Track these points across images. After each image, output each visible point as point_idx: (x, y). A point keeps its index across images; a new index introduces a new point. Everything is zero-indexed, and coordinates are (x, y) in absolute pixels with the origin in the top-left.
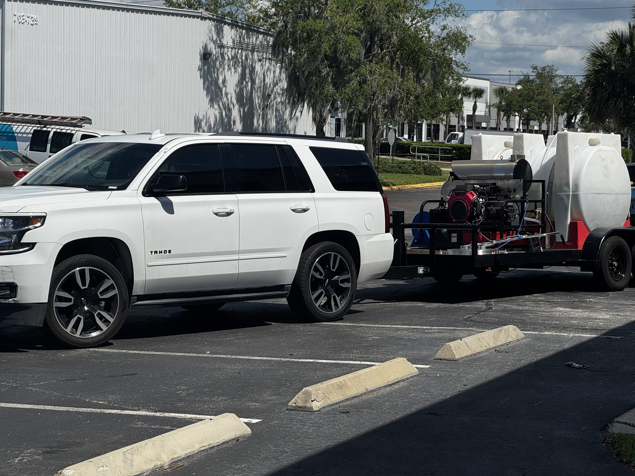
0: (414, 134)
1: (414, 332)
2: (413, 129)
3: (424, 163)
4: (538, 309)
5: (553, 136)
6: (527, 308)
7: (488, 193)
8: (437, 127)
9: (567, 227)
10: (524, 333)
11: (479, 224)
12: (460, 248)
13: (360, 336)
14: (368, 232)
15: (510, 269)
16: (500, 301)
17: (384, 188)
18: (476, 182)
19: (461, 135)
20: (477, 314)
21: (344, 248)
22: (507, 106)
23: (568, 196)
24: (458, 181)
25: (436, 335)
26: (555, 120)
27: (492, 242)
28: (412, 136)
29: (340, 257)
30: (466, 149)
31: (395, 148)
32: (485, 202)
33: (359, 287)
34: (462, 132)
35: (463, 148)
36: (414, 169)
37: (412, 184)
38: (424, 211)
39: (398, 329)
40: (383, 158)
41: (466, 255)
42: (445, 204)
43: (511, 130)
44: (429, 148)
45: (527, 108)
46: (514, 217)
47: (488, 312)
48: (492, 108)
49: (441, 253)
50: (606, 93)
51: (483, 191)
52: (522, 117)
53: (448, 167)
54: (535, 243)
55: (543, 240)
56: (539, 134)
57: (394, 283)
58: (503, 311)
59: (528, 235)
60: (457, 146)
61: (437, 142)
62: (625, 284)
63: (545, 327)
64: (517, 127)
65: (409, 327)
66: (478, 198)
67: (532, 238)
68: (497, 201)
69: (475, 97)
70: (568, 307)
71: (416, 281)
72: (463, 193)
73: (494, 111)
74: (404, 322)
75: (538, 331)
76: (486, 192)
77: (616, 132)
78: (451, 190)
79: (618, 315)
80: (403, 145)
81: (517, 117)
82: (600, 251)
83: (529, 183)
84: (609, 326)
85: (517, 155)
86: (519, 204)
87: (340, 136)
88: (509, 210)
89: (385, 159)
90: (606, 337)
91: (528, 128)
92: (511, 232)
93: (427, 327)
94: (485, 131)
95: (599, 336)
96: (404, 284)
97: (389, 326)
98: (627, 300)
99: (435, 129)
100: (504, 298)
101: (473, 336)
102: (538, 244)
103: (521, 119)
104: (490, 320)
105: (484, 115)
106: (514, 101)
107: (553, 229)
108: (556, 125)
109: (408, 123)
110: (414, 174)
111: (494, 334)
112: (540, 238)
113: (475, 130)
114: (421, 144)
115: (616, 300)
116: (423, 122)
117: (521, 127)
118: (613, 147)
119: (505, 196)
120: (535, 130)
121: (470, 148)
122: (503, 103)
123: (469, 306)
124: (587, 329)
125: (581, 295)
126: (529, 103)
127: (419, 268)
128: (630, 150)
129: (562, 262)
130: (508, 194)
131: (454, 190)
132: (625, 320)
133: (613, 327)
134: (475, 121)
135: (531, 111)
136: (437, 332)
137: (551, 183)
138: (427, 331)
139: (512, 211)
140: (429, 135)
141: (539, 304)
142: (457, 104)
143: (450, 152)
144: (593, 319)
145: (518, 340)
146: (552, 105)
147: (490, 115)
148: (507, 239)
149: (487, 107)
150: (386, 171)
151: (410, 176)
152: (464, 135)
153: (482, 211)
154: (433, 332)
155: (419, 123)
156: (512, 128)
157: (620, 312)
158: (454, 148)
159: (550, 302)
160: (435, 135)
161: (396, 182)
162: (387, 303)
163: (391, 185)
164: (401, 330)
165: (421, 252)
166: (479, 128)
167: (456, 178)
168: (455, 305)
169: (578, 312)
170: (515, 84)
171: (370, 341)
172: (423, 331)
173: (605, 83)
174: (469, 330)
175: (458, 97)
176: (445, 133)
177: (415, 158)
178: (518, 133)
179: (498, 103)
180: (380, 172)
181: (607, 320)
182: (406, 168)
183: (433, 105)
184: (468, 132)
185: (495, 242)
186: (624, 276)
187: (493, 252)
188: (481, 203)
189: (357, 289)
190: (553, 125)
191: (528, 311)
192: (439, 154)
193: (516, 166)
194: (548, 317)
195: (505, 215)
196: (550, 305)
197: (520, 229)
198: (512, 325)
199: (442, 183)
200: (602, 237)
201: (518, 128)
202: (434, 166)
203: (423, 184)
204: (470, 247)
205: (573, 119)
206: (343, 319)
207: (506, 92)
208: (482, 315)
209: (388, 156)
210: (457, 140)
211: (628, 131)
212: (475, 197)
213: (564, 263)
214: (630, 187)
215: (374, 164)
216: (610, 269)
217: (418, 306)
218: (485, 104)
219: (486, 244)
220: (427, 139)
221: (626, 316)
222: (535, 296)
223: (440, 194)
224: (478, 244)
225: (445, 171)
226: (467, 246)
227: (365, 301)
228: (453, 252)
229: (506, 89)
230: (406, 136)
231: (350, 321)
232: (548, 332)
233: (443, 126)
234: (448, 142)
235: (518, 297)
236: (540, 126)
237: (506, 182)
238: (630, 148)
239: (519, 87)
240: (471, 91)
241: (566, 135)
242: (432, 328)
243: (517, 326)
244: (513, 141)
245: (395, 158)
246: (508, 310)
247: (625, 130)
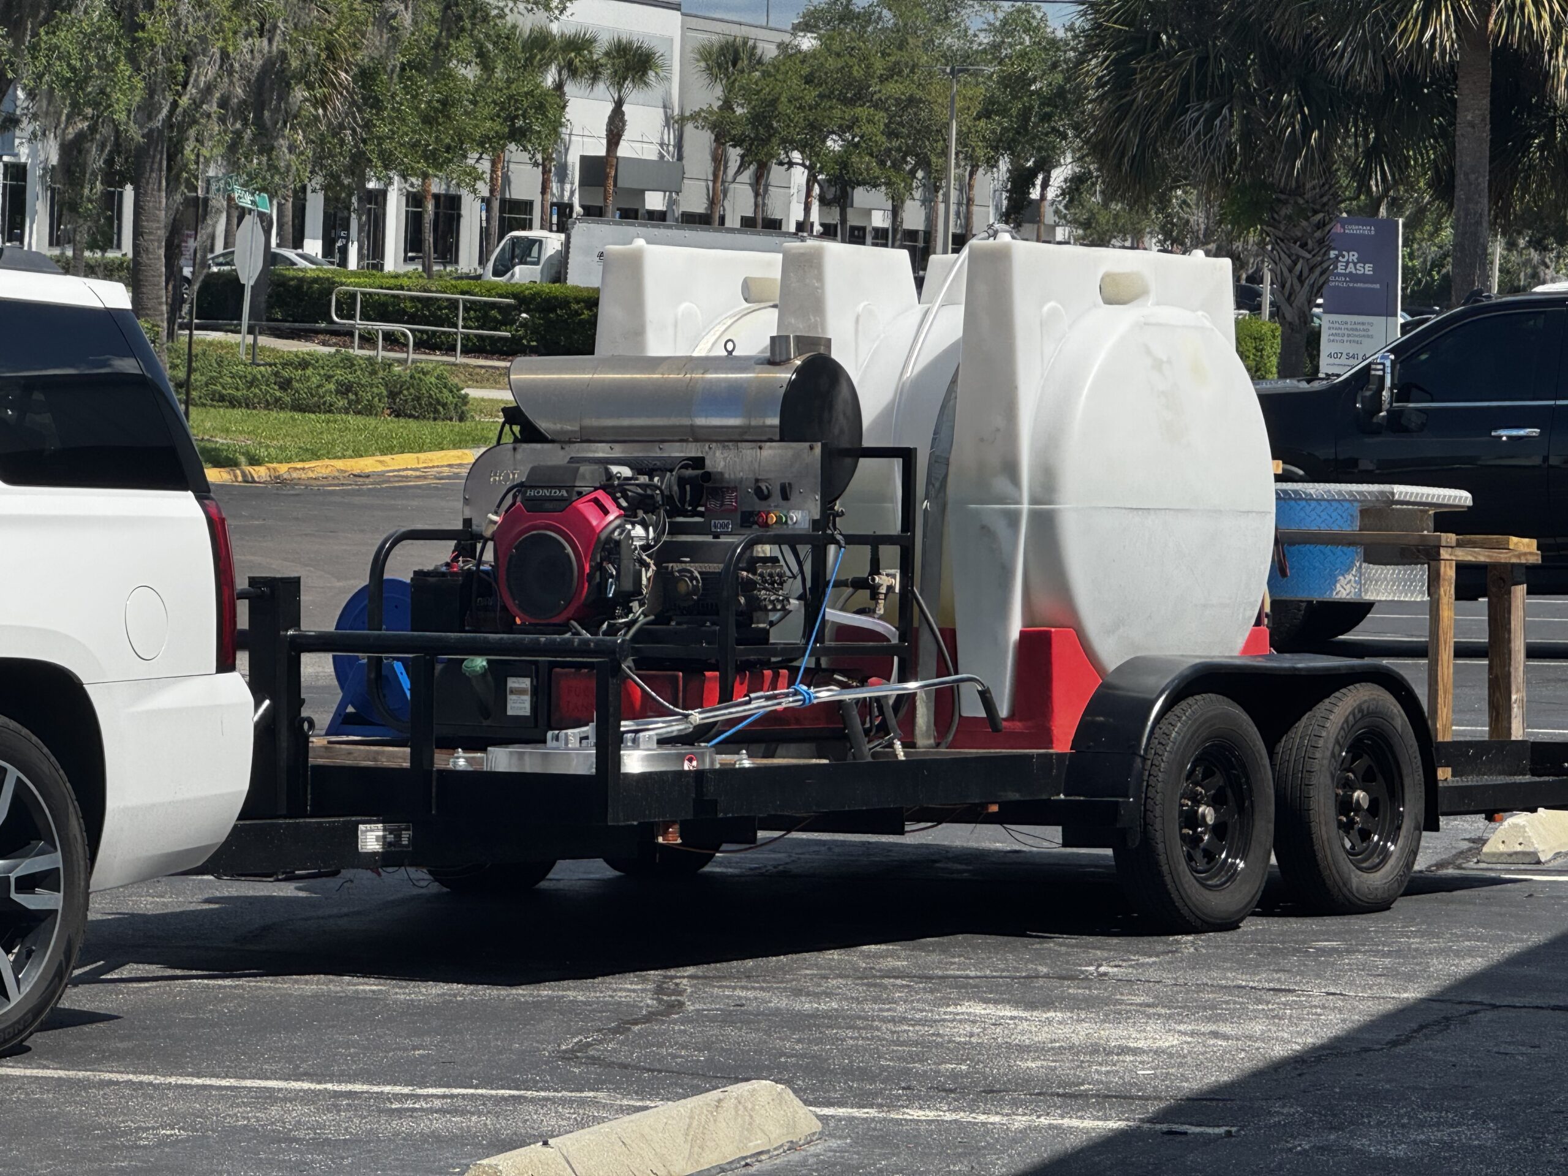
0: (347, 238)
1: (339, 1111)
2: (346, 213)
3: (390, 365)
4: (881, 1010)
5: (952, 256)
6: (835, 1005)
7: (668, 499)
8: (450, 207)
9: (1006, 652)
10: (817, 1116)
11: (628, 637)
12: (544, 741)
13: (100, 1127)
14: (141, 670)
15: (761, 834)
16: (714, 977)
17: (213, 475)
18: (618, 451)
19: (553, 242)
20: (615, 1031)
21: (34, 738)
22: (752, 123)
23: (1013, 519)
24: (538, 446)
25: (436, 1125)
26: (961, 190)
27: (686, 716)
28: (339, 244)
29: (18, 778)
30: (575, 306)
31: (263, 298)
32: (656, 540)
33: (99, 909)
34: (558, 231)
35: (563, 303)
36: (345, 389)
37: (336, 458)
38: (386, 576)
39: (270, 1096)
40: (211, 344)
41: (572, 772)
42: (479, 546)
43: (773, 225)
44: (413, 299)
45: (841, 131)
46: (783, 608)
47: (663, 1022)
48: (689, 127)
49: (462, 762)
50: (1173, 81)
51: (649, 492)
52: (821, 172)
53: (495, 384)
54: (871, 722)
55: (902, 712)
56: (893, 246)
57: (251, 893)
58: (727, 1018)
59: (844, 686)
60: (537, 294)
61: (450, 274)
62: (1245, 902)
63: (908, 1088)
64: (796, 213)
65: (318, 1087)
66: (627, 522)
67: (858, 701)
68: (709, 539)
69: (619, 81)
70: (1009, 1002)
71: (347, 885)
72: (562, 499)
73: (700, 142)
74: (298, 1067)
75: (880, 1106)
76: (659, 498)
77: (1212, 246)
78: (509, 484)
79: (1215, 1035)
80: (299, 287)
81: (800, 169)
82: (1144, 759)
83: (848, 461)
84: (1177, 1083)
85: (798, 339)
86: (804, 550)
87: (22, 242)
88: (761, 575)
89: (221, 345)
90: (1164, 1127)
91: (844, 219)
92: (768, 673)
93: (397, 1089)
94: (657, 227)
95: (1137, 1123)
96: (297, 898)
97: (233, 1082)
98: (1254, 968)
99: (441, 220)
100: (735, 963)
101: (596, 1127)
102: (883, 729)
103: (816, 180)
104: (674, 1057)
105: (654, 157)
106: (783, 99)
107: (949, 661)
108: (963, 209)
109: (325, 188)
110: (347, 413)
111: (691, 1118)
112: (891, 702)
113: (616, 223)
114: (378, 282)
115: (1210, 969)
116: (390, 182)
117: (815, 216)
118: (1200, 313)
119: (743, 513)
120: (876, 230)
121: (591, 301)
122: (739, 111)
123: (580, 998)
124: (1084, 1095)
125: (1063, 949)
126: (850, 113)
127: (361, 827)
128: (1273, 326)
129: (984, 806)
130: (759, 505)
131: (521, 485)
132: (1243, 1055)
133: (1195, 1086)
134: (615, 185)
135: (857, 145)
136: (442, 1111)
137: (940, 461)
138: (396, 1105)
139: (772, 583)
140: (413, 243)
141: (886, 988)
142: (541, 108)
143: (507, 316)
144: (1110, 1053)
145: (793, 1147)
146: (947, 126)
147: (680, 158)
148: (749, 702)
149: (667, 124)
150: (222, 398)
151: (328, 421)
152: (567, 244)
153: (644, 581)
154: (422, 1109)
155: (370, 191)
156: (777, 216)
157: (1225, 1021)
158: (524, 299)
159: (931, 978)
160: (440, 242)
161: (268, 447)
162: (220, 982)
163: (242, 459)
164: (285, 1100)
165: (375, 760)
166: (631, 214)
167: (531, 434)
168: (522, 993)
169: (1050, 1021)
170: (789, 27)
171: (145, 1147)
172: (379, 1106)
173: (1168, 38)
174: (582, 1102)
175: (545, 79)
176: (485, 234)
177: (353, 342)
178: (803, 240)
179: (716, 109)
180: (196, 405)
181: (1171, 1056)
182: (309, 388)
183: (436, 110)
184: (584, 232)
185: (697, 717)
186: (1242, 865)
187: (690, 760)
188: (637, 543)
189: (91, 916)
190: (953, 208)
191: (837, 1018)
192: (455, 326)
193: (792, 384)
194: (922, 1044)
195: (742, 600)
196: (932, 991)
197: (806, 662)
198: (766, 1078)
199: (470, 456)
200: (1154, 696)
201: (801, 218)
202: (433, 380)
203: (387, 458)
204: (586, 738)
205: (1034, 185)
206: (28, 1049)
207: (750, 59)
208: (640, 1035)
209: (232, 332)
210: (539, 267)
211: (1262, 244)
212: (611, 517)
213: (994, 808)
214: (1272, 486)
215: (170, 369)
216: (1183, 837)
217: (356, 998)
218: (661, 110)
219: (660, 726)
220: (407, 260)
221: (1250, 1038)
222: (868, 956)
223: (459, 504)
224: (626, 725)
225: (483, 400)
226: (573, 734)
227: (125, 972)
228: (515, 760)
229: (754, 47)
230: (313, 246)
231: (60, 1057)
232: (921, 1108)
233: (478, 204)
234: (496, 273)
235: (795, 956)
236: (896, 212)
237: (748, 452)
238: (1272, 315)
239: (807, 43)
240: (598, 52)
241: (1002, 257)
242: (419, 1091)
243: (789, 1083)
244: (778, 275)
245: (264, 341)
246: (751, 1013)
247: (1251, 240)
